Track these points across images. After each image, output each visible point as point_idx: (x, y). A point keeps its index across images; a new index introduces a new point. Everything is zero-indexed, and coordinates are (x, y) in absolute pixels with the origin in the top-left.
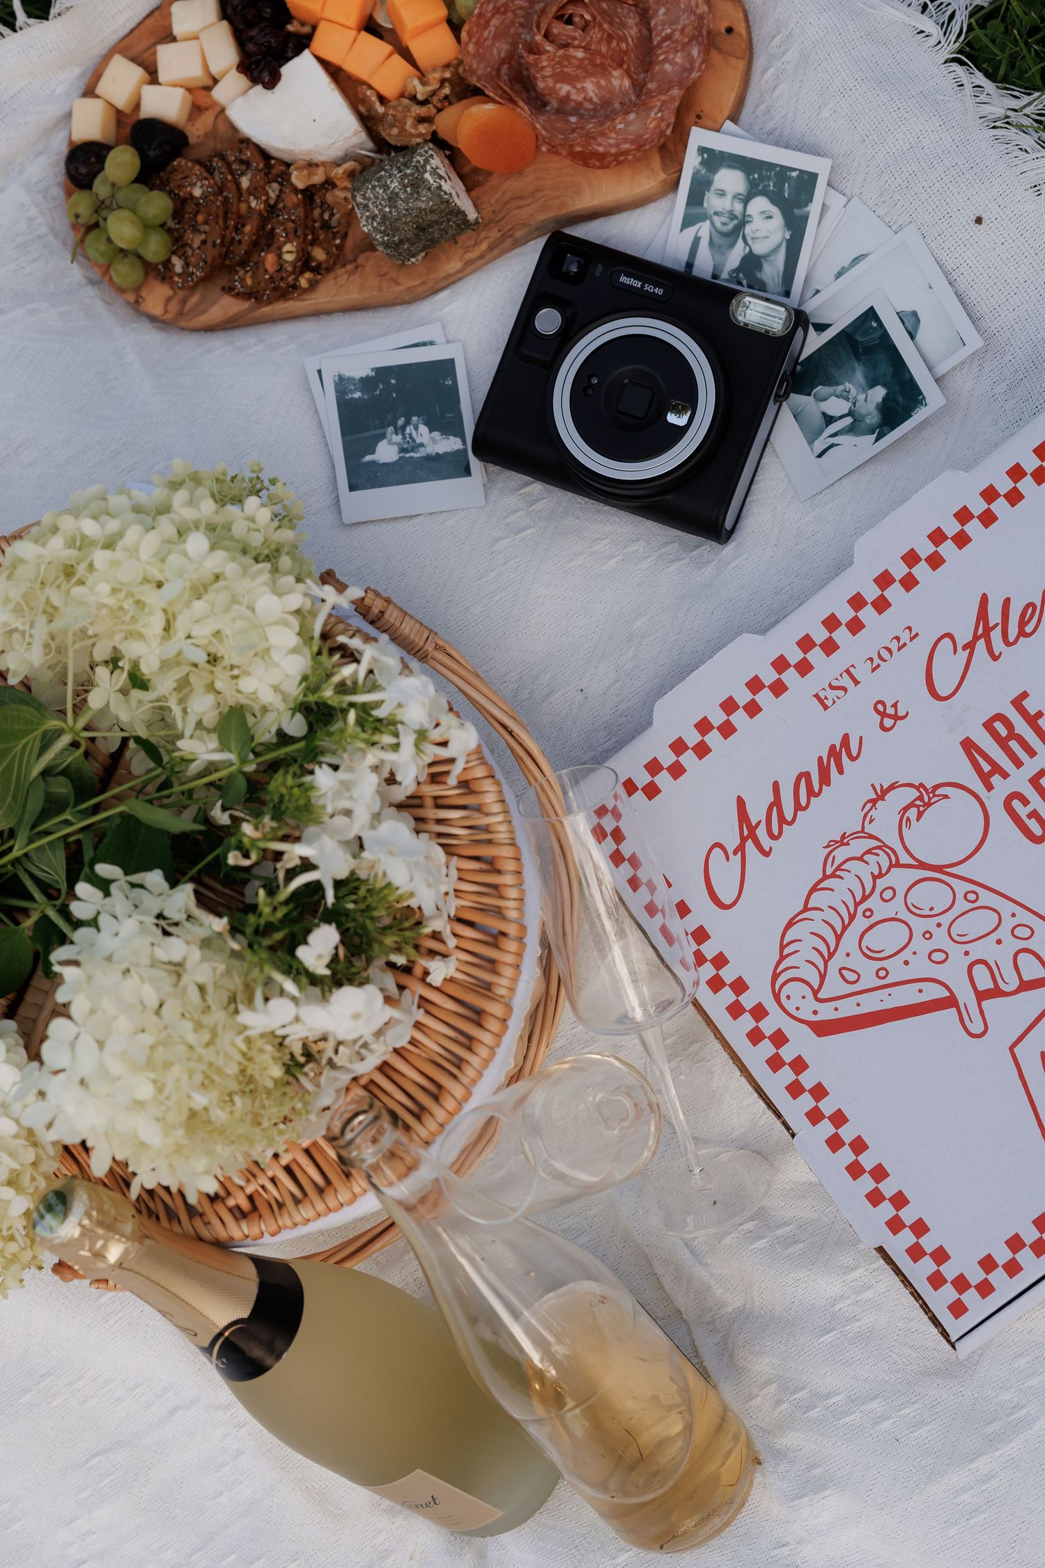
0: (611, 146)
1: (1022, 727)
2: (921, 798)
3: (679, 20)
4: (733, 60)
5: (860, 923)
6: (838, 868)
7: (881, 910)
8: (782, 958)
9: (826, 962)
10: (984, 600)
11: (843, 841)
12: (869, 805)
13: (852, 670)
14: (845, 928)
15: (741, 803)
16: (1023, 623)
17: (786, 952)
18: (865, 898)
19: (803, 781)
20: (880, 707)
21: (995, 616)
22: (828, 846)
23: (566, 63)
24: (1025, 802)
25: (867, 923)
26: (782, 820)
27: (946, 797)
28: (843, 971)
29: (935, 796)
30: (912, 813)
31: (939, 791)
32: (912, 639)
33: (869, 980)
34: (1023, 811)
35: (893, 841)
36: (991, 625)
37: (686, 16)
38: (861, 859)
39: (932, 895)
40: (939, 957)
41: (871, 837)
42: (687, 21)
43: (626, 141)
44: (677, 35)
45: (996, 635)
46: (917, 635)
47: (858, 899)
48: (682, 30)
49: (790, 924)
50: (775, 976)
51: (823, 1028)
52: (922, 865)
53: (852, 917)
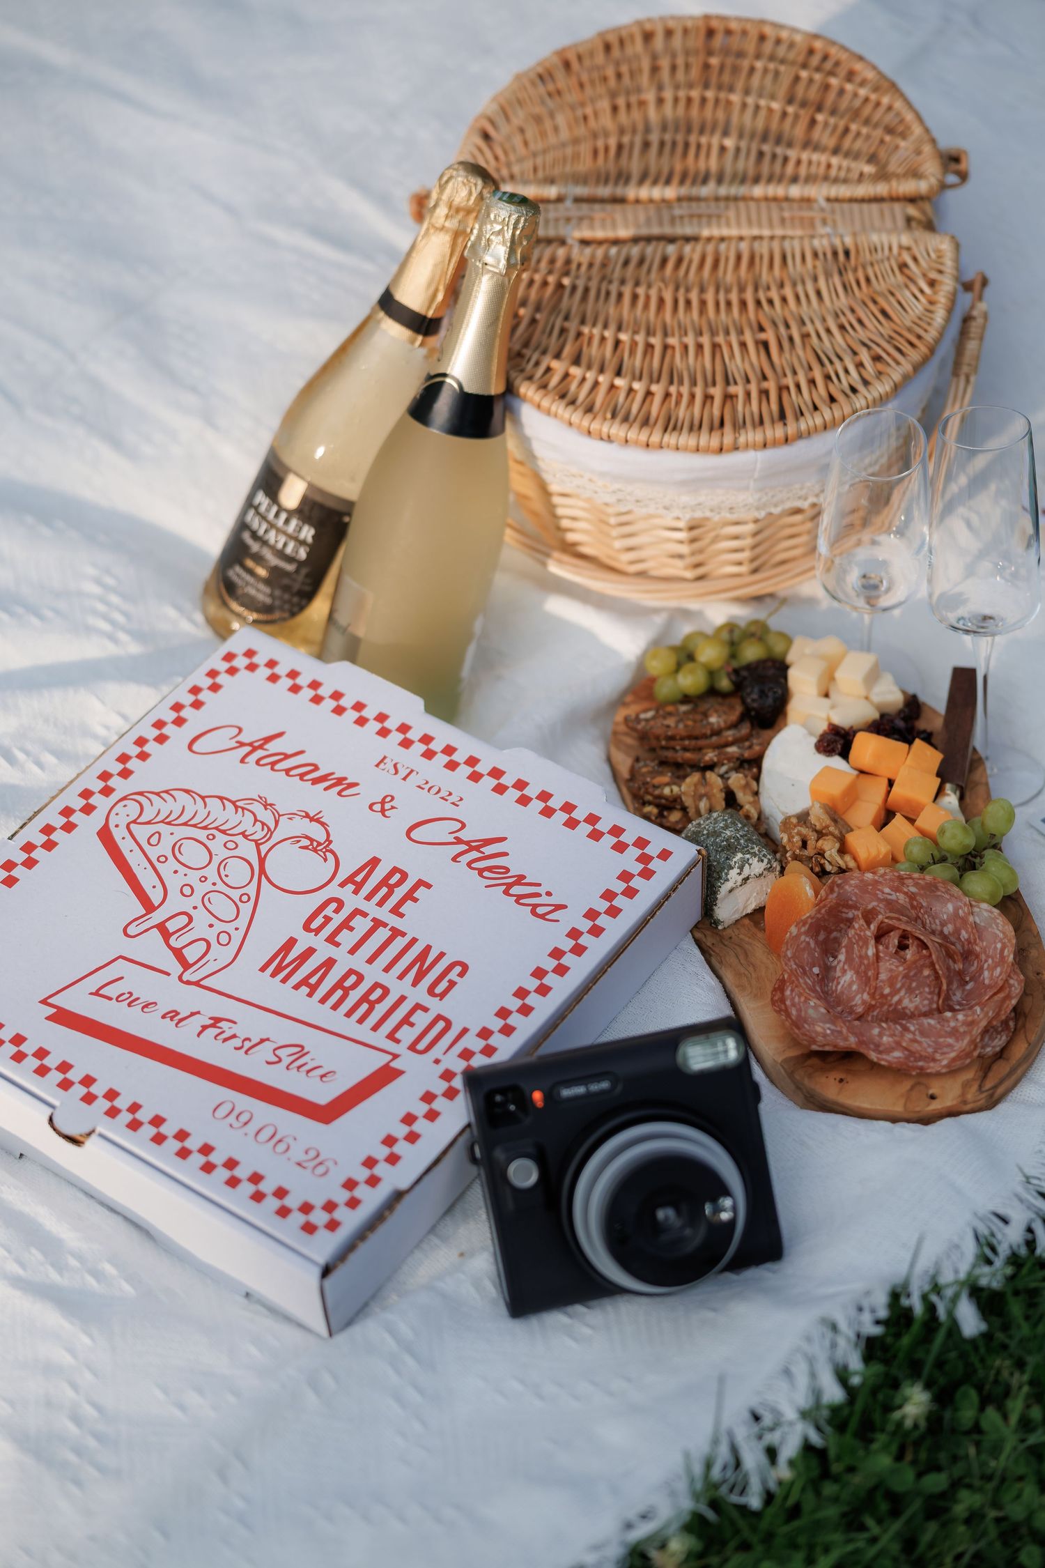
0: (793, 999)
1: (399, 893)
2: (319, 844)
3: (925, 1037)
4: (902, 1101)
5: (202, 835)
6: (243, 809)
7: (217, 845)
8: (158, 794)
9: (162, 822)
10: (503, 839)
11: (266, 805)
12: (304, 814)
13: (414, 773)
14: (194, 826)
15: (280, 735)
16: (489, 869)
17: (163, 795)
18: (224, 832)
19: (312, 768)
20: (388, 799)
21: (488, 850)
22: (260, 798)
23: (861, 943)
24: (337, 911)
25: (203, 838)
26: (273, 764)
27: (325, 860)
28: (157, 835)
29: (324, 853)
30: (306, 842)
31: (329, 855)
32: (453, 803)
33: (153, 853)
34: (329, 911)
35: (276, 837)
36: (481, 850)
37: (931, 1043)
38: (256, 820)
39: (238, 873)
40: (187, 890)
41: (277, 822)
42: (925, 1045)
43: (799, 1010)
44: (909, 1036)
45: (475, 854)
46: (457, 806)
47: (222, 828)
48: (915, 1041)
49: (187, 791)
50: (141, 794)
51: (105, 835)
52: (262, 861)
53: (205, 828)
